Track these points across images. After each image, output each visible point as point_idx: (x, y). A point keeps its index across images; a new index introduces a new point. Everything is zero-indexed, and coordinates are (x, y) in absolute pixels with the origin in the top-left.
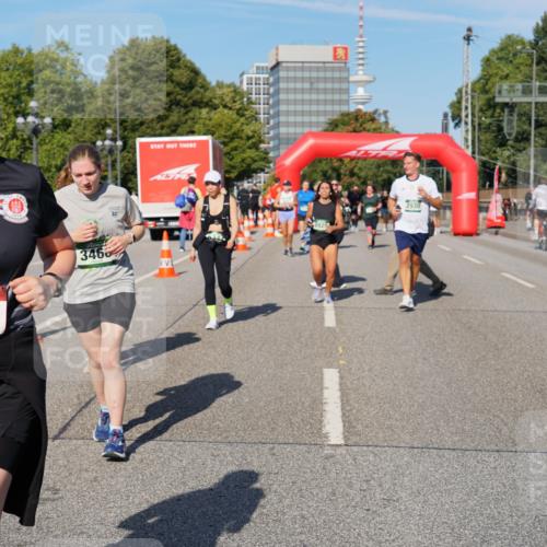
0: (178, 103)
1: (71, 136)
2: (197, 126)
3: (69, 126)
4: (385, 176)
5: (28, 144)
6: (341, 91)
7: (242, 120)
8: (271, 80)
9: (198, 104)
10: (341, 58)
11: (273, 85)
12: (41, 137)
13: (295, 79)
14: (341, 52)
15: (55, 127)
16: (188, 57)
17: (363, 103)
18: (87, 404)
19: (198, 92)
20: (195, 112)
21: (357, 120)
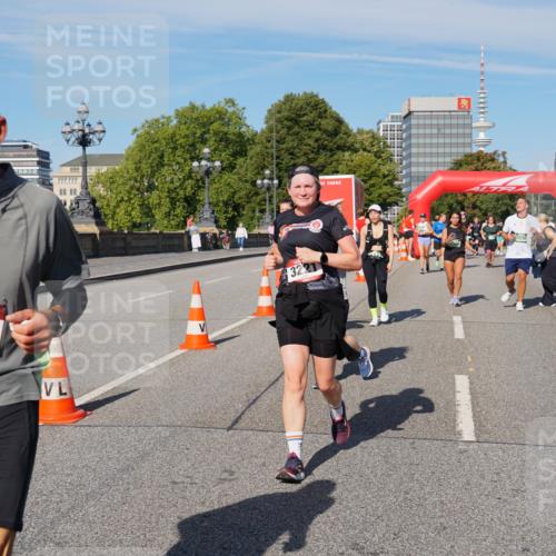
0: (325, 148)
1: (236, 177)
2: (340, 167)
3: (234, 168)
4: (504, 208)
5: (200, 184)
6: (464, 135)
7: (379, 161)
8: (404, 127)
9: (342, 148)
10: (464, 108)
11: (405, 131)
12: (211, 177)
13: (425, 126)
14: (464, 103)
15: (223, 169)
16: (334, 109)
17: (484, 146)
18: (255, 400)
19: (341, 138)
20: (339, 154)
21: (479, 160)
